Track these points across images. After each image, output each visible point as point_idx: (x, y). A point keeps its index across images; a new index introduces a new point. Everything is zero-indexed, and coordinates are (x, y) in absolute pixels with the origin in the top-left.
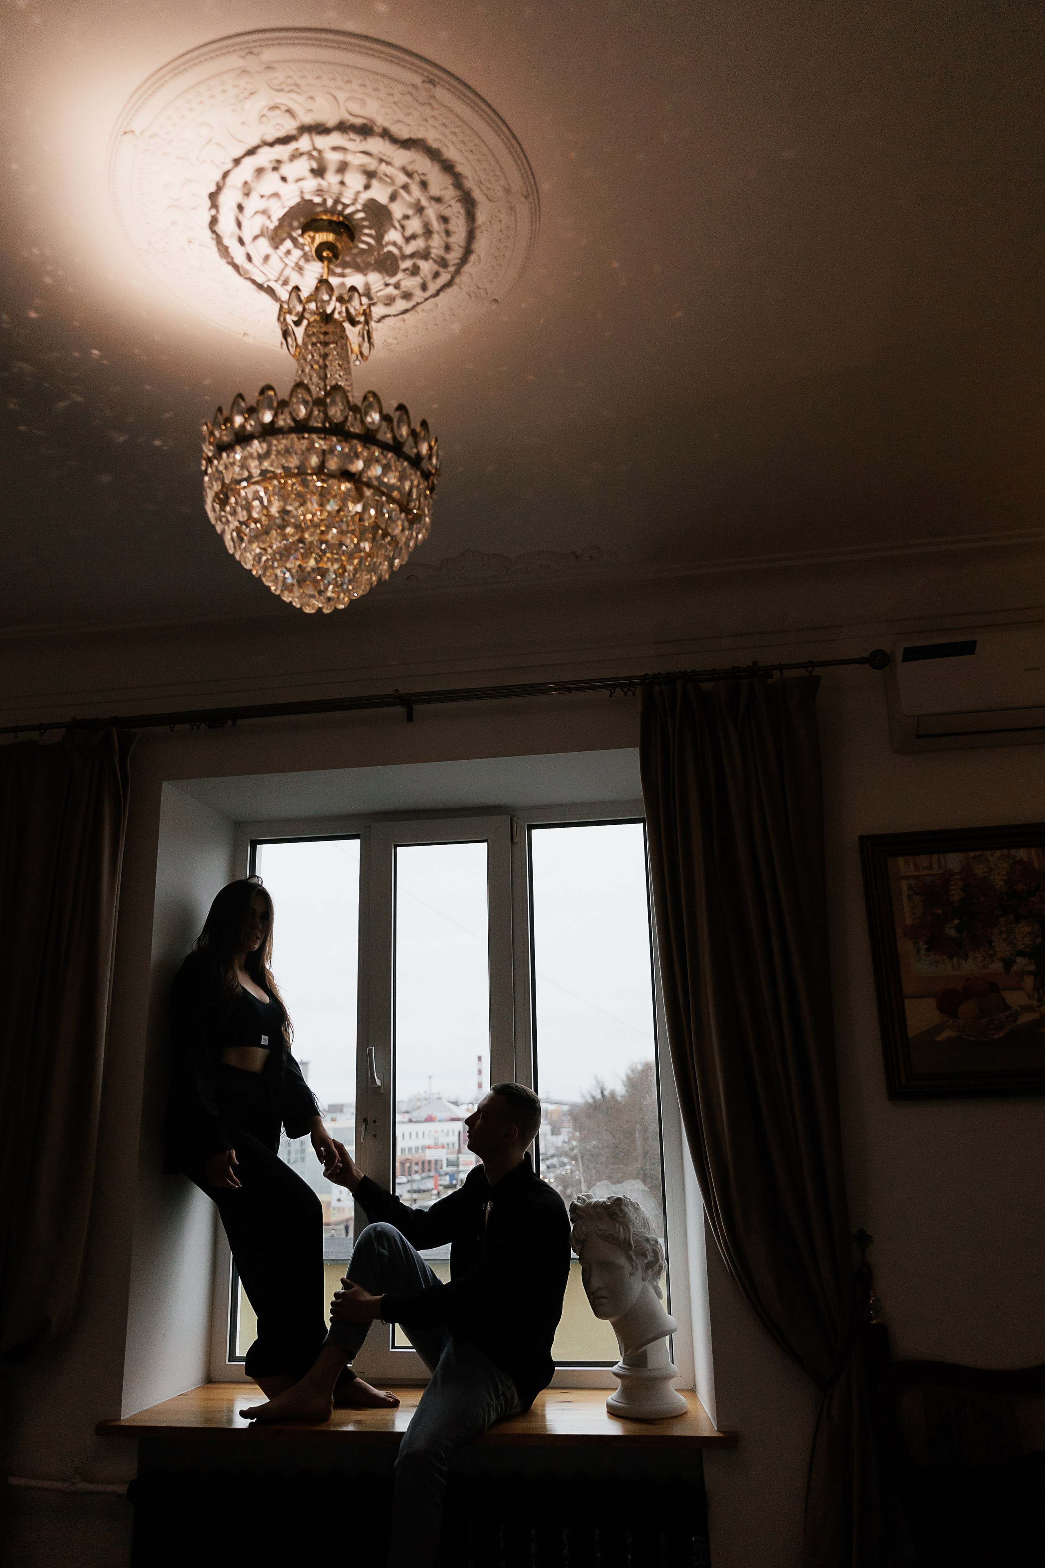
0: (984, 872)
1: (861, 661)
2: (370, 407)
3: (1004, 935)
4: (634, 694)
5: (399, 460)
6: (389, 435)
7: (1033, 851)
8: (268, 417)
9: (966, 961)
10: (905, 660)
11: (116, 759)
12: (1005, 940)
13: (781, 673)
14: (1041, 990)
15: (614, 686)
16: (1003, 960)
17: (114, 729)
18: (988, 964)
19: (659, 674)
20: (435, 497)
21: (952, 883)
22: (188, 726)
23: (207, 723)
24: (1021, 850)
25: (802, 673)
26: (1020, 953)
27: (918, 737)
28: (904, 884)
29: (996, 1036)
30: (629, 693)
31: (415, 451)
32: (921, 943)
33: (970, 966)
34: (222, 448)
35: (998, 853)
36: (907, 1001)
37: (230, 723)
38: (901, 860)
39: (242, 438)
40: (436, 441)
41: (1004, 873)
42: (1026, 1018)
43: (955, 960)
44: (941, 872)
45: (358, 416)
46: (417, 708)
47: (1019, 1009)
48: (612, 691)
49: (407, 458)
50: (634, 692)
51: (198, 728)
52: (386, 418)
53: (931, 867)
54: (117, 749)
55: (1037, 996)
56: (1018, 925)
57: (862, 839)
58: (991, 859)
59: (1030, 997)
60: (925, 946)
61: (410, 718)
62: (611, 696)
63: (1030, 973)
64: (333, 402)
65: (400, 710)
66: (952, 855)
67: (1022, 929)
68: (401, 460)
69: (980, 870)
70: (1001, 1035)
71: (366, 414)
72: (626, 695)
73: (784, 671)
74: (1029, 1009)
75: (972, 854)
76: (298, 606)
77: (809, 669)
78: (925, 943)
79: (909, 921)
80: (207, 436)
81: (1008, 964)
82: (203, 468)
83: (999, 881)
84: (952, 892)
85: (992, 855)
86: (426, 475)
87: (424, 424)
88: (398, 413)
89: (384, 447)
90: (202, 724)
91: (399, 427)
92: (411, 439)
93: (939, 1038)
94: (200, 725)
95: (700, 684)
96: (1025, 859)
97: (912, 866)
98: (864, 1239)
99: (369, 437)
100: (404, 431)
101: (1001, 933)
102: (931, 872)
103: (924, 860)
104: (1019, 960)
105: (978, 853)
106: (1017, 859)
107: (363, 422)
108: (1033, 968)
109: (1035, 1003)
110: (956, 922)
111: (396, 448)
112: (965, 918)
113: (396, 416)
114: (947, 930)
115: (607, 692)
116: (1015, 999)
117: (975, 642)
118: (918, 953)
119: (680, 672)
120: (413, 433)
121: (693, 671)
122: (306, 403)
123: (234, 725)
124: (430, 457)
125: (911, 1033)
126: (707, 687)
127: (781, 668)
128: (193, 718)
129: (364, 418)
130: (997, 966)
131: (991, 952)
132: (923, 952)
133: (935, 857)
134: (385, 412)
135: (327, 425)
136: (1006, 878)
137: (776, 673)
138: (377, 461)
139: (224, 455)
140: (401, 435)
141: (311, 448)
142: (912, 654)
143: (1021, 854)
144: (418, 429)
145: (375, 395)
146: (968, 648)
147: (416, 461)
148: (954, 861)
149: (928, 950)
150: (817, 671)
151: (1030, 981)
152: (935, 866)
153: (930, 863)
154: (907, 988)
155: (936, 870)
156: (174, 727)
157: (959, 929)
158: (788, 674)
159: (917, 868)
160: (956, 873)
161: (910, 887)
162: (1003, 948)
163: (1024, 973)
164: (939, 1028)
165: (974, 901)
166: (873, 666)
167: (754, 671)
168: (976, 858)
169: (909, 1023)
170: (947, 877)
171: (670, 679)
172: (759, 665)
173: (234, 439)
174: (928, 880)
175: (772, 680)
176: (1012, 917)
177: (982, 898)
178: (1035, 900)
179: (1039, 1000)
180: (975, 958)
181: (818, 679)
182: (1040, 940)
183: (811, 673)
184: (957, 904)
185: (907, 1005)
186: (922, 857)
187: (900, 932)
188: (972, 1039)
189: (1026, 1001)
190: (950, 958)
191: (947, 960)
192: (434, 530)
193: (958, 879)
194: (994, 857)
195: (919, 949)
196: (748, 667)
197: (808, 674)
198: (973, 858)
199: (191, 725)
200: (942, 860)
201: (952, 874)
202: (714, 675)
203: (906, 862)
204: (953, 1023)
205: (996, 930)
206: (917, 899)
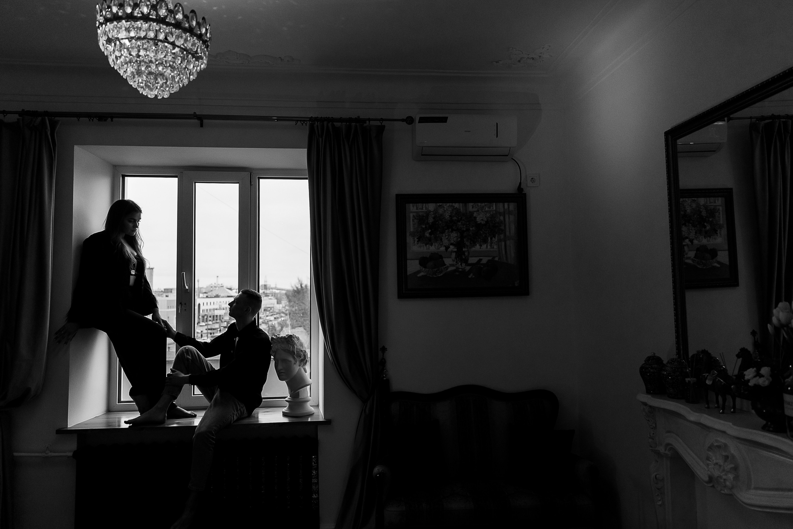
0: (442, 212)
1: (403, 120)
2: (178, 11)
3: (447, 237)
4: (306, 125)
5: (192, 36)
6: (187, 25)
7: (461, 204)
8: (129, 10)
9: (432, 246)
10: (419, 122)
11: (49, 133)
12: (447, 239)
13: (369, 122)
14: (458, 258)
15: (298, 121)
16: (445, 246)
17: (47, 117)
18: (440, 248)
19: (317, 117)
20: (209, 49)
21: (430, 215)
22: (87, 119)
23: (97, 118)
24: (457, 204)
25: (378, 123)
26: (452, 244)
27: (422, 155)
28: (411, 215)
29: (440, 275)
30: (304, 124)
31: (199, 32)
32: (416, 238)
33: (433, 249)
34: (107, 20)
35: (448, 204)
36: (408, 261)
37: (110, 119)
38: (411, 205)
39: (116, 18)
40: (209, 26)
41: (449, 212)
42: (450, 269)
43: (428, 245)
44: (426, 211)
45: (172, 16)
46: (205, 121)
47: (449, 265)
48: (297, 122)
49: (196, 35)
50: (306, 124)
51: (93, 121)
52: (185, 16)
53: (422, 209)
54: (49, 128)
55: (456, 261)
56: (453, 233)
57: (397, 196)
58: (445, 207)
59: (453, 261)
60: (417, 240)
61: (202, 125)
62: (296, 124)
63: (455, 252)
64: (161, 8)
65: (196, 121)
66: (431, 204)
67: (453, 235)
68: (193, 36)
69: (441, 211)
70: (441, 275)
71: (177, 14)
72: (302, 125)
73: (371, 121)
74: (452, 265)
75: (438, 204)
76: (146, 95)
77: (381, 122)
78: (417, 239)
79: (412, 230)
80: (99, 11)
81: (447, 248)
82: (97, 25)
83: (447, 216)
84: (429, 219)
85: (446, 205)
86: (205, 42)
87: (204, 19)
88: (191, 14)
89: (185, 30)
90: (95, 119)
91: (192, 21)
92: (197, 26)
93: (418, 276)
94: (94, 119)
95: (334, 123)
96: (458, 207)
97: (415, 208)
98: (384, 349)
99: (178, 25)
100: (194, 23)
101: (446, 236)
102: (422, 211)
103: (420, 205)
104: (451, 247)
105: (441, 204)
106: (455, 207)
107: (175, 18)
108: (456, 250)
109: (455, 263)
110: (430, 231)
111: (190, 31)
112: (433, 230)
113: (190, 15)
114: (426, 234)
115: (294, 123)
116: (448, 261)
117: (447, 117)
118: (414, 242)
119: (326, 117)
120: (198, 23)
121: (332, 117)
122: (147, 6)
123: (112, 121)
124: (206, 33)
125: (408, 274)
126: (337, 124)
127: (369, 120)
128: (90, 116)
129: (175, 16)
130: (443, 249)
131: (441, 243)
132: (416, 242)
133: (424, 204)
134: (185, 13)
135: (158, 18)
136: (450, 214)
137: (367, 122)
138: (182, 37)
139: (108, 23)
140: (193, 25)
141: (149, 29)
142: (423, 120)
143: (456, 205)
144: (201, 21)
145: (180, 5)
146: (444, 120)
147: (200, 37)
148: (431, 207)
149: (418, 241)
150: (384, 123)
151: (454, 255)
152: (424, 208)
153: (422, 207)
154: (409, 256)
155: (424, 209)
156: (79, 118)
157: (430, 234)
158: (372, 123)
159: (417, 209)
160: (432, 212)
161: (414, 216)
162: (446, 242)
163: (452, 252)
164: (419, 272)
165: (437, 223)
166: (407, 123)
167: (358, 120)
168: (439, 206)
169: (408, 269)
170: (428, 213)
171: (321, 120)
172: (360, 118)
173: (112, 17)
174: (421, 214)
175: (365, 125)
176: (450, 230)
177: (440, 222)
178: (460, 223)
179: (457, 262)
180: (435, 245)
181: (384, 126)
182: (459, 239)
183: (381, 123)
184: (431, 224)
185: (408, 262)
186: (419, 204)
187: (408, 234)
188: (431, 276)
189: (451, 263)
190: (426, 245)
191: (425, 246)
192: (208, 64)
193: (432, 214)
194: (446, 206)
195: (414, 241)
196: (356, 118)
197: (380, 124)
198: (438, 206)
199: (89, 119)
200: (427, 206)
201: (430, 212)
202: (341, 120)
203: (413, 206)
204: (424, 270)
205: (444, 235)
206: (416, 221)
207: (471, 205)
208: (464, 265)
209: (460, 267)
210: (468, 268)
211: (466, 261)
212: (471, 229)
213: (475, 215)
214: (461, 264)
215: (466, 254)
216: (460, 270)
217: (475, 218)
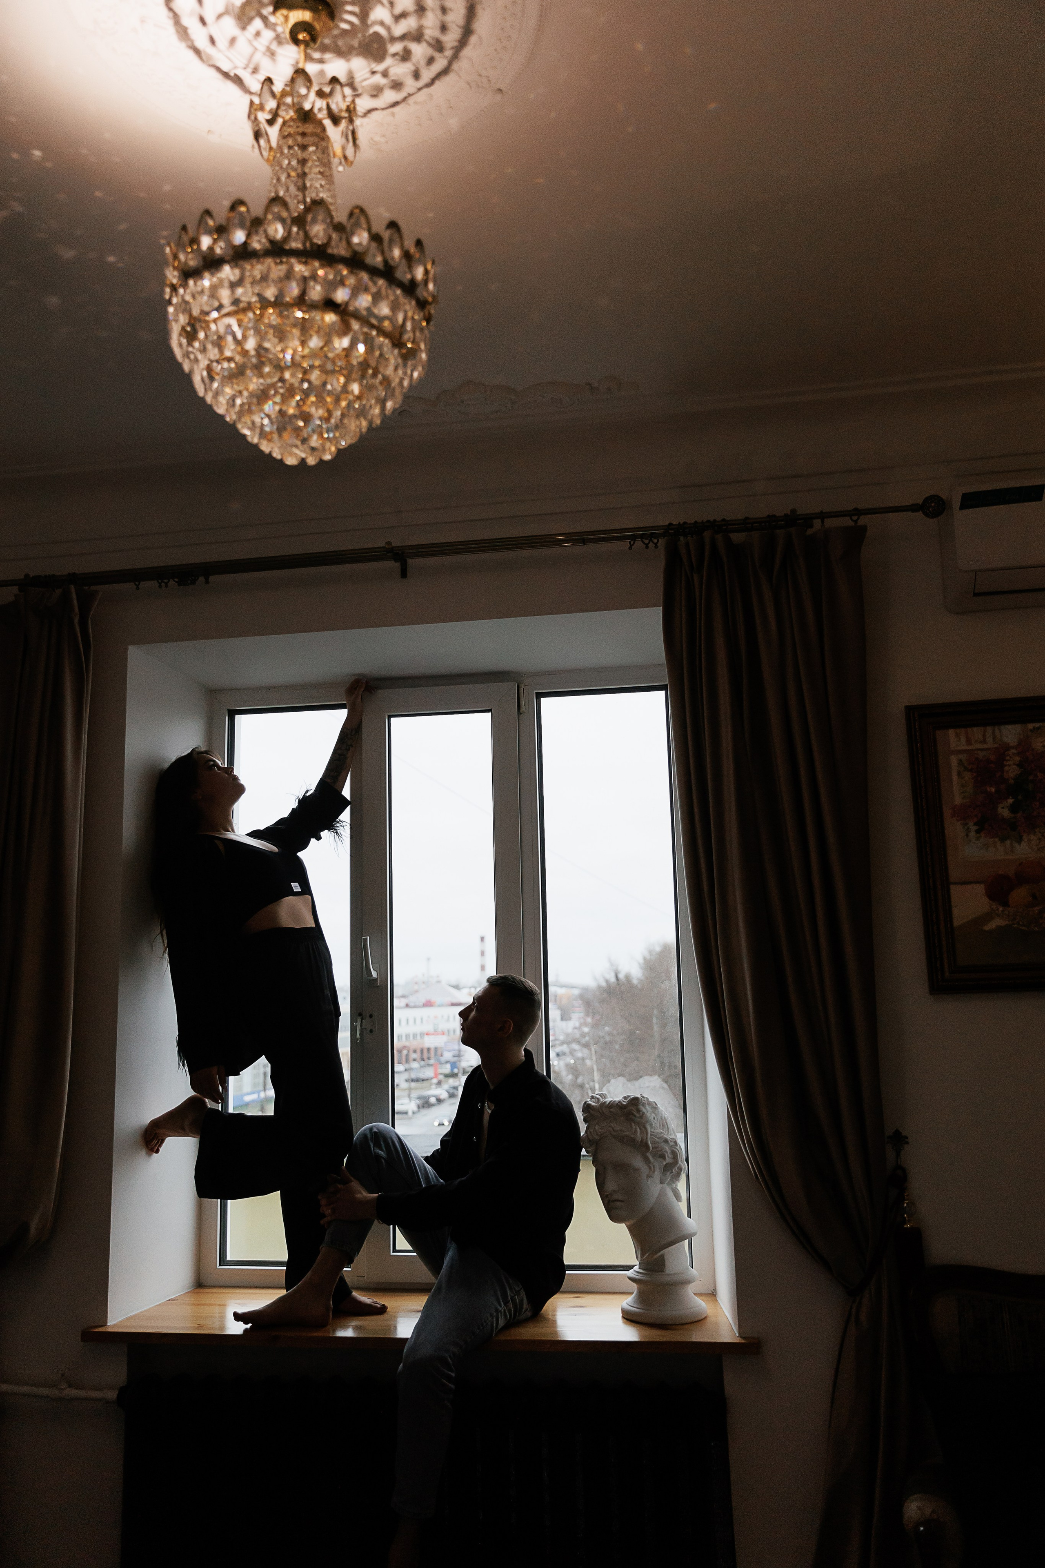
0: (1043, 746)
1: (914, 508)
2: (357, 225)
4: (656, 547)
5: (390, 287)
6: (379, 259)
8: (239, 237)
9: (1020, 844)
10: (963, 507)
11: (76, 620)
13: (823, 522)
15: (634, 538)
17: (72, 587)
19: (685, 523)
20: (432, 328)
21: (1008, 758)
22: (155, 584)
23: (176, 580)
25: (847, 522)
27: (975, 595)
28: (954, 760)
30: (651, 545)
31: (409, 276)
32: (971, 824)
33: (1023, 850)
34: (189, 274)
36: (952, 887)
37: (202, 580)
38: (951, 732)
39: (212, 263)
40: (433, 263)
43: (1008, 842)
44: (996, 746)
45: (344, 236)
46: (411, 562)
48: (632, 543)
49: (400, 285)
50: (656, 544)
51: (166, 586)
52: (376, 238)
53: (984, 741)
54: (77, 610)
57: (910, 710)
60: (976, 828)
61: (404, 574)
62: (630, 548)
64: (314, 221)
65: (392, 565)
66: (1009, 727)
68: (394, 287)
69: (1038, 744)
71: (353, 234)
72: (647, 547)
73: (826, 520)
75: (1031, 726)
76: (279, 457)
77: (855, 518)
78: (975, 824)
79: (958, 800)
80: (171, 259)
82: (167, 297)
84: (1006, 768)
86: (422, 304)
87: (419, 243)
88: (389, 231)
89: (374, 272)
90: (171, 580)
91: (390, 248)
92: (404, 262)
93: (987, 928)
94: (169, 581)
95: (731, 535)
97: (963, 740)
98: (899, 1140)
99: (356, 261)
100: (397, 253)
102: (985, 746)
103: (977, 732)
105: (1037, 725)
107: (349, 243)
110: (1011, 801)
111: (387, 272)
112: (1020, 797)
113: (386, 235)
114: (1000, 810)
115: (625, 545)
117: (1043, 487)
118: (967, 835)
119: (708, 521)
120: (407, 255)
121: (724, 520)
122: (283, 221)
123: (207, 582)
124: (426, 282)
125: (956, 923)
126: (737, 538)
127: (822, 516)
128: (161, 574)
129: (350, 238)
132: (972, 834)
133: (989, 729)
134: (374, 230)
135: (308, 247)
137: (817, 523)
138: (366, 290)
139: (191, 282)
140: (393, 258)
141: (289, 275)
142: (971, 501)
144: (412, 250)
145: (362, 210)
146: (1035, 493)
147: (410, 288)
148: (1010, 734)
149: (978, 832)
150: (863, 520)
152: (990, 740)
153: (984, 736)
154: (954, 873)
155: (990, 744)
156: (139, 584)
157: (1013, 809)
158: (830, 523)
159: (969, 742)
160: (1012, 747)
161: (960, 762)
164: (988, 917)
165: (1031, 778)
166: (926, 515)
167: (792, 520)
168: (1035, 730)
169: (956, 912)
170: (1002, 751)
171: (697, 529)
172: (798, 513)
173: (201, 263)
174: (981, 755)
175: (810, 531)
180: (1029, 841)
181: (864, 528)
183: (856, 521)
184: (1012, 782)
185: (953, 892)
186: (975, 729)
187: (947, 812)
188: (1024, 928)
190: (1003, 840)
191: (999, 843)
192: (431, 367)
193: (1014, 754)
195: (968, 831)
196: (786, 515)
197: (853, 524)
198: (1031, 730)
199: (158, 582)
200: (997, 733)
201: (1007, 748)
202: (747, 525)
203: (957, 735)
204: (1002, 911)
206: (968, 776)
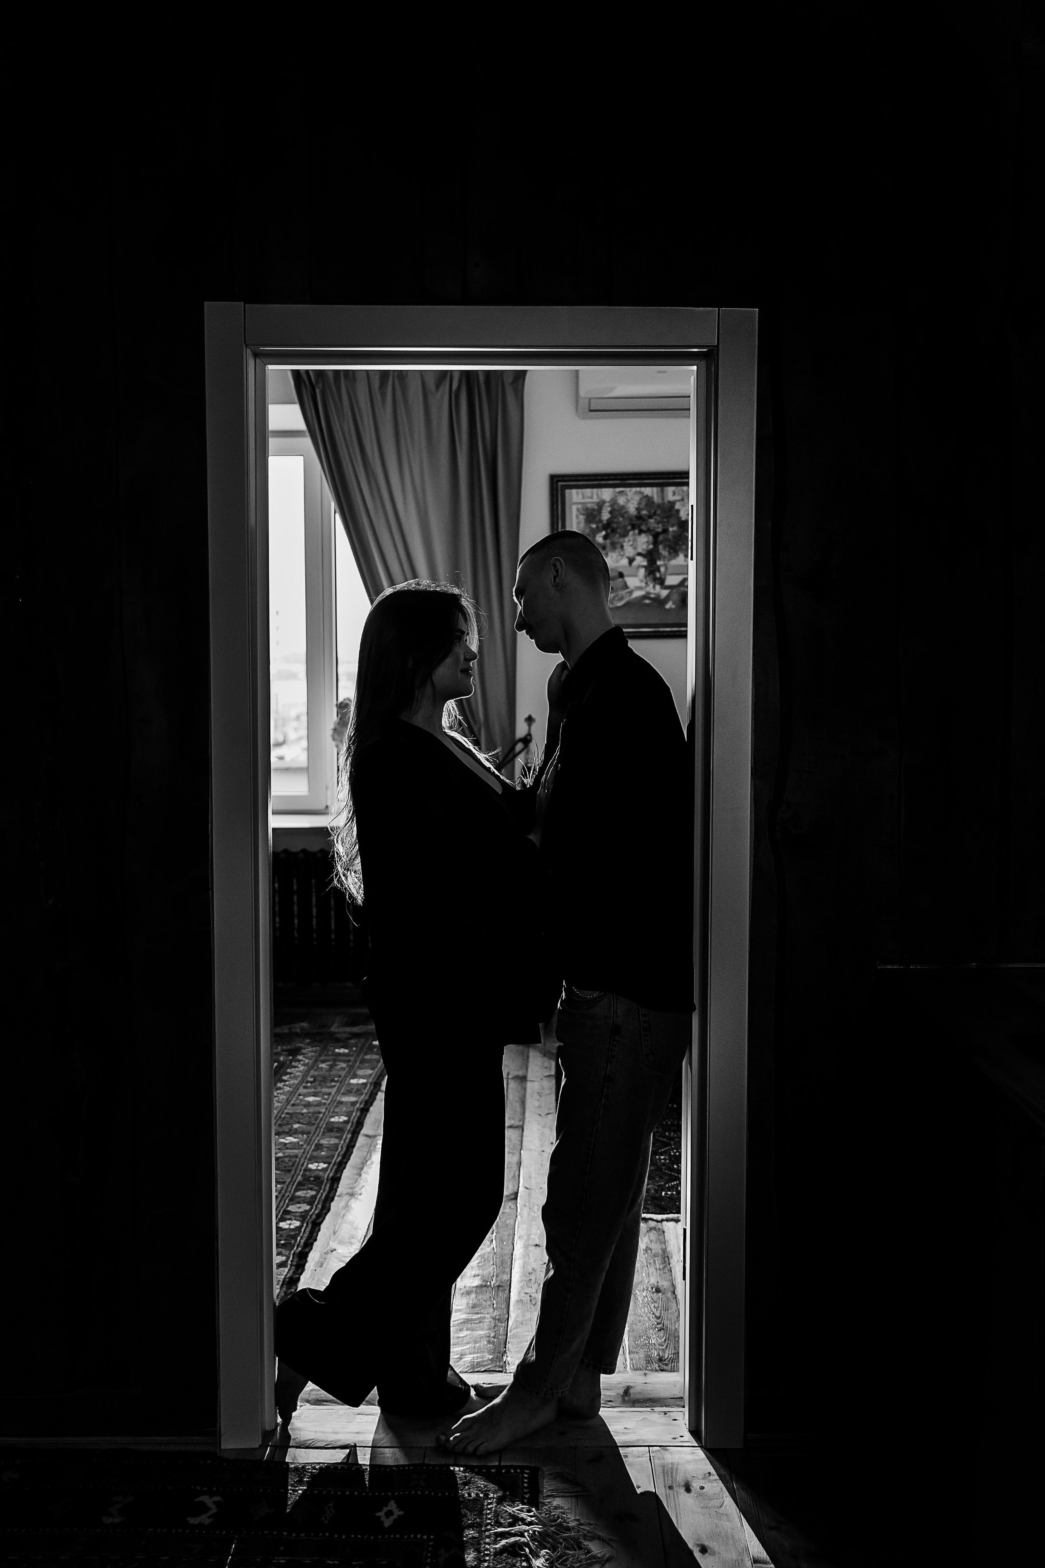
0: (625, 502)
3: (631, 543)
7: (655, 489)
12: (632, 545)
14: (649, 577)
16: (628, 558)
21: (604, 508)
24: (648, 488)
26: (639, 554)
27: (589, 409)
28: (574, 508)
35: (633, 490)
38: (574, 491)
41: (636, 503)
42: (637, 594)
44: (598, 501)
47: (634, 588)
53: (592, 497)
55: (646, 581)
56: (640, 536)
57: (552, 476)
58: (629, 494)
59: (641, 581)
63: (644, 566)
66: (606, 489)
67: (642, 539)
69: (621, 501)
70: (622, 604)
74: (640, 588)
75: (618, 490)
81: (631, 561)
83: (632, 509)
84: (603, 514)
96: (650, 495)
97: (580, 496)
98: (530, 720)
101: (629, 541)
102: (592, 500)
103: (588, 491)
104: (638, 558)
105: (622, 490)
106: (645, 494)
108: (646, 563)
109: (643, 585)
110: (604, 533)
112: (609, 531)
116: (632, 582)
130: (625, 562)
131: (622, 553)
133: (595, 490)
136: (636, 507)
143: (647, 491)
148: (607, 494)
151: (642, 572)
152: (595, 497)
153: (592, 495)
155: (595, 500)
157: (604, 536)
159: (583, 498)
160: (607, 502)
161: (578, 510)
162: (629, 551)
163: (639, 567)
165: (616, 520)
168: (620, 492)
170: (601, 505)
174: (589, 506)
176: (637, 531)
177: (621, 519)
178: (652, 521)
179: (646, 583)
180: (612, 557)
182: (651, 546)
184: (605, 522)
189: (638, 584)
193: (608, 505)
194: (631, 492)
198: (618, 493)
200: (599, 493)
201: (604, 502)
203: (577, 493)
205: (626, 539)
206: (582, 517)
207: (670, 489)
208: (658, 587)
209: (652, 591)
210: (664, 593)
211: (661, 582)
212: (671, 529)
213: (677, 506)
214: (654, 587)
215: (662, 569)
216: (652, 596)
217: (678, 511)
